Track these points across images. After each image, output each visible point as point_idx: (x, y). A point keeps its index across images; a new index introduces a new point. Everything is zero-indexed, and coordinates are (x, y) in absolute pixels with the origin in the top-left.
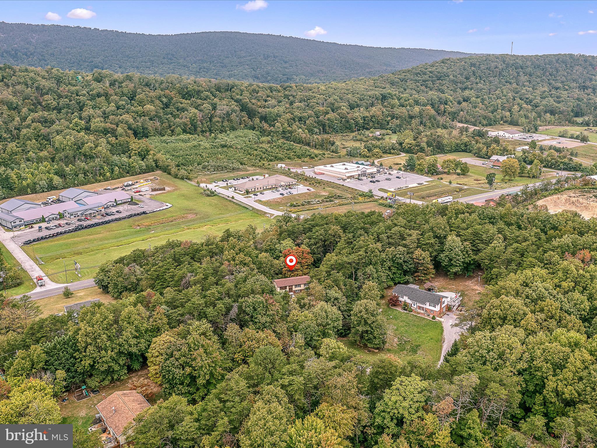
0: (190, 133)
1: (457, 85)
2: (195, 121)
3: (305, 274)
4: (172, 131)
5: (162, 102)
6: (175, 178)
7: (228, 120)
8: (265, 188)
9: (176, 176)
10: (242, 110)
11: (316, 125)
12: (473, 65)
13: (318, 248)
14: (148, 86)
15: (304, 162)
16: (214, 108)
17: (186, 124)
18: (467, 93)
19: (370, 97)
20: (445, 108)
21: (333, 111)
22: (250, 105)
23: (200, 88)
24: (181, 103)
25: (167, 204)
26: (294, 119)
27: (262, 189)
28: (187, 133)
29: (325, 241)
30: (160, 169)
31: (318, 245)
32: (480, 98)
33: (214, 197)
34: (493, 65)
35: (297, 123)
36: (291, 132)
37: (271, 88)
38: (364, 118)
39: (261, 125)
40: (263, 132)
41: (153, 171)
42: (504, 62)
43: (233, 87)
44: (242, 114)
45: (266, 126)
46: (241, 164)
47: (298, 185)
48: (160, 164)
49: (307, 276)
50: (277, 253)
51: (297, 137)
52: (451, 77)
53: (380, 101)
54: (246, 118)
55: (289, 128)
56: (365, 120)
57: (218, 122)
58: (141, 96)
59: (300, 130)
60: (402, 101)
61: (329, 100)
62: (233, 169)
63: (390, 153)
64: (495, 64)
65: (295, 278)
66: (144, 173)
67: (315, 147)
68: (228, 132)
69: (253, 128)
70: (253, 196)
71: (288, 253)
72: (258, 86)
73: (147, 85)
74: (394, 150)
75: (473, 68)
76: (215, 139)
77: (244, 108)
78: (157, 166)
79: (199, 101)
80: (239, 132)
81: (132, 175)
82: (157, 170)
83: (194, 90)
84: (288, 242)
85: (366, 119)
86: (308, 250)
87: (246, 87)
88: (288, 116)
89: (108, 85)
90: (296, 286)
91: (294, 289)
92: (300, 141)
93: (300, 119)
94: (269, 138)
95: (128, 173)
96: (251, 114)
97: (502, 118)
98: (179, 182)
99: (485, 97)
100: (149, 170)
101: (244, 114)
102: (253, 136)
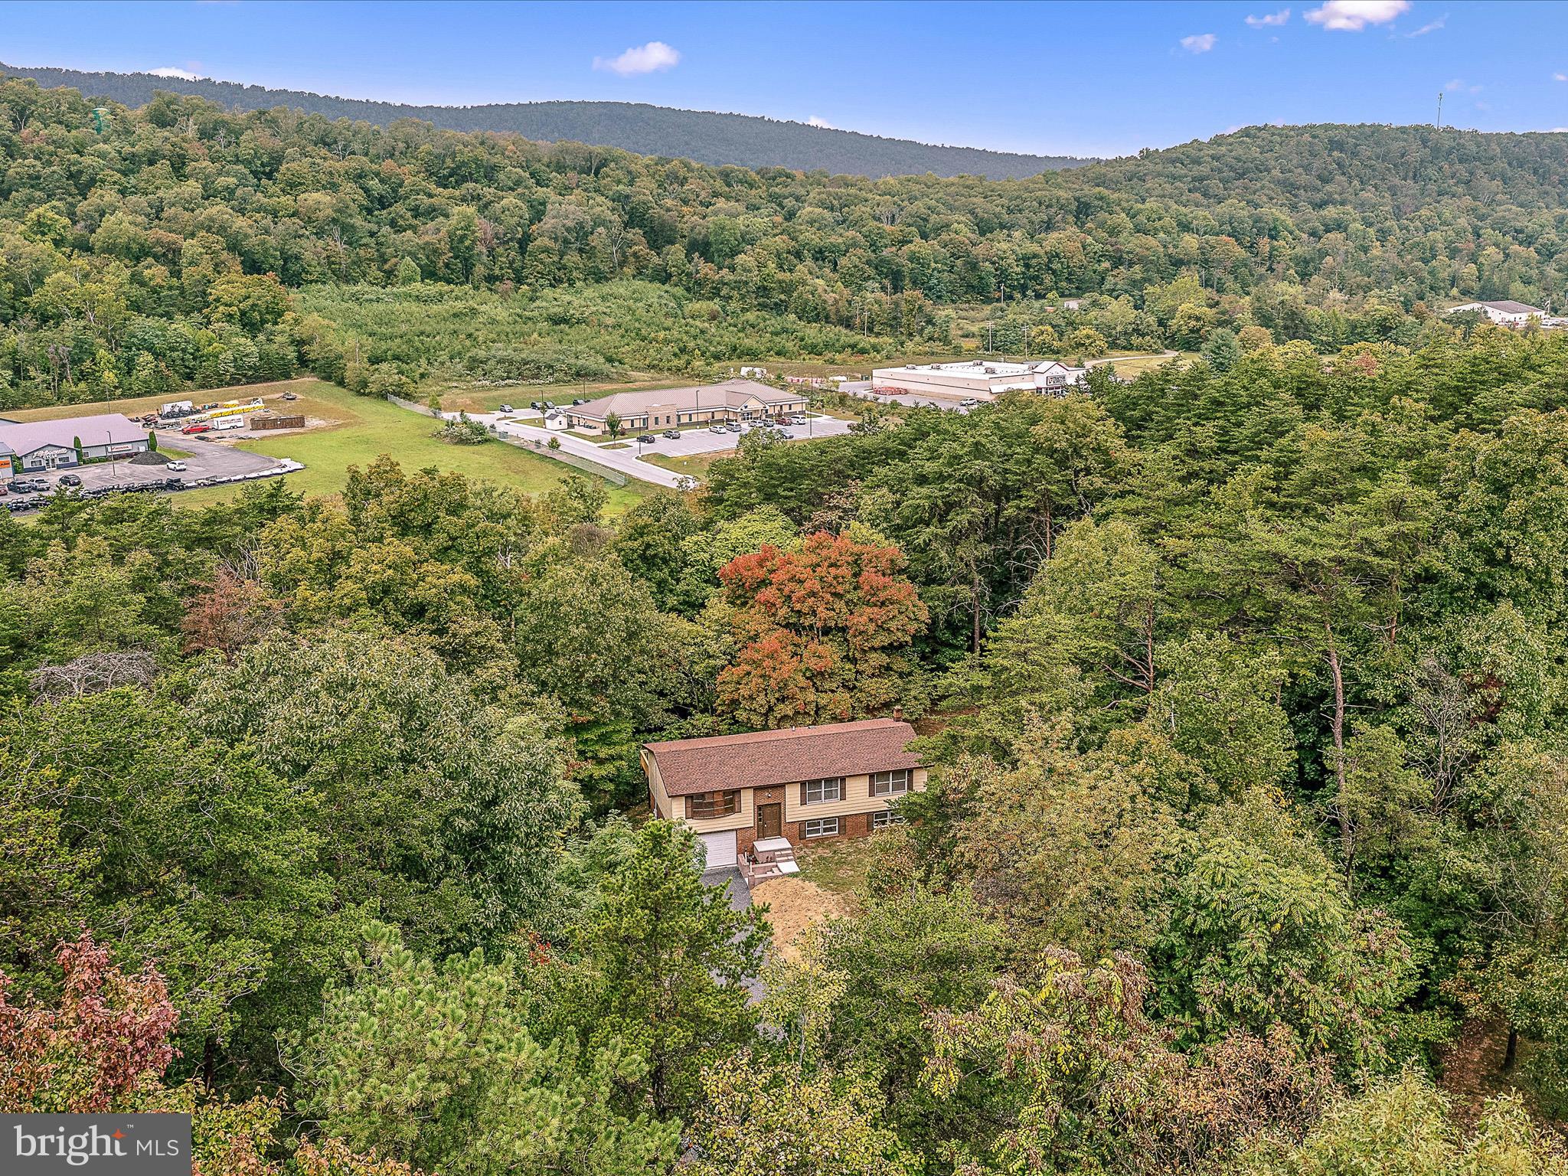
0: (449, 282)
1: (1295, 196)
2: (467, 243)
3: (871, 711)
4: (389, 274)
5: (366, 190)
6: (360, 394)
7: (581, 251)
8: (685, 420)
9: (361, 389)
10: (626, 225)
11: (871, 272)
12: (1339, 146)
13: (955, 539)
14: (325, 144)
15: (833, 362)
16: (538, 212)
17: (435, 251)
18: (1331, 212)
19: (1040, 204)
20: (1273, 249)
21: (924, 236)
22: (655, 212)
23: (497, 159)
24: (430, 196)
25: (284, 461)
26: (798, 255)
27: (674, 424)
28: (439, 279)
29: (1002, 494)
30: (314, 369)
31: (960, 519)
32: (1375, 228)
33: (486, 446)
34: (1396, 146)
35: (809, 262)
36: (788, 288)
37: (727, 175)
38: (1026, 260)
39: (690, 268)
40: (696, 287)
41: (288, 377)
42: (1424, 142)
43: (604, 163)
44: (630, 236)
45: (705, 269)
46: (610, 360)
47: (811, 416)
48: (313, 351)
49: (886, 722)
50: (689, 581)
51: (808, 300)
52: (1276, 173)
53: (1071, 219)
54: (641, 248)
55: (780, 276)
56: (1027, 266)
57: (547, 250)
58: (294, 165)
59: (820, 282)
60: (1142, 218)
61: (912, 208)
62: (578, 374)
63: (1129, 347)
64: (1402, 144)
65: (803, 731)
66: (252, 380)
67: (870, 330)
68: (579, 284)
69: (663, 276)
70: (636, 445)
71: (761, 573)
72: (686, 165)
73: (324, 142)
74: (1143, 335)
75: (1336, 154)
76: (532, 300)
77: (635, 217)
78: (303, 361)
79: (489, 192)
80: (618, 287)
81: (202, 387)
82: (300, 375)
83: (476, 160)
84: (758, 526)
85: (1034, 262)
86: (892, 548)
87: (647, 166)
88: (781, 242)
89: (191, 132)
90: (810, 787)
91: (795, 808)
92: (817, 315)
93: (819, 255)
94: (715, 305)
95: (190, 377)
96: (659, 236)
97: (1453, 282)
98: (366, 408)
99: (1388, 224)
100: (269, 371)
101: (635, 234)
102: (660, 297)
